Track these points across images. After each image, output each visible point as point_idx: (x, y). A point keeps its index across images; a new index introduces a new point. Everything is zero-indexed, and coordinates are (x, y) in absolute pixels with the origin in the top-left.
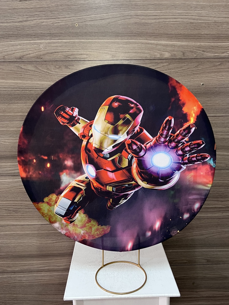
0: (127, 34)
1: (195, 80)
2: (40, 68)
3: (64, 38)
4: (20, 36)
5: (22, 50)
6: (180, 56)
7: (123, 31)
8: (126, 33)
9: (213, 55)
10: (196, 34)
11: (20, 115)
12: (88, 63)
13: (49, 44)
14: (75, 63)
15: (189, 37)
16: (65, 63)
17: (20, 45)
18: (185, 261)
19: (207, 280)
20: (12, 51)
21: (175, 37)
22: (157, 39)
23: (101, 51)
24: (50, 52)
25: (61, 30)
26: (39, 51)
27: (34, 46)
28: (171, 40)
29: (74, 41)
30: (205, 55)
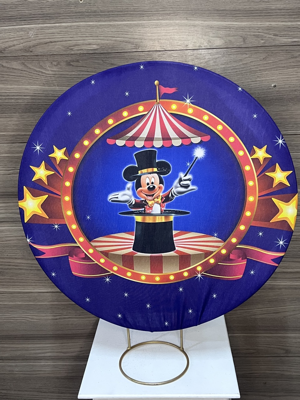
1: (263, 80)
2: (30, 66)
3: (64, 20)
5: (3, 40)
6: (238, 44)
7: (151, 8)
8: (155, 11)
9: (290, 40)
10: (264, 9)
11: (3, 135)
13: (41, 30)
14: (81, 57)
15: (252, 15)
16: (65, 58)
17: (1, 33)
18: (252, 351)
19: (286, 379)
21: (231, 14)
23: (119, 38)
24: (43, 42)
25: (58, 8)
26: (28, 41)
27: (19, 34)
28: (225, 19)
29: (77, 25)
30: (278, 41)
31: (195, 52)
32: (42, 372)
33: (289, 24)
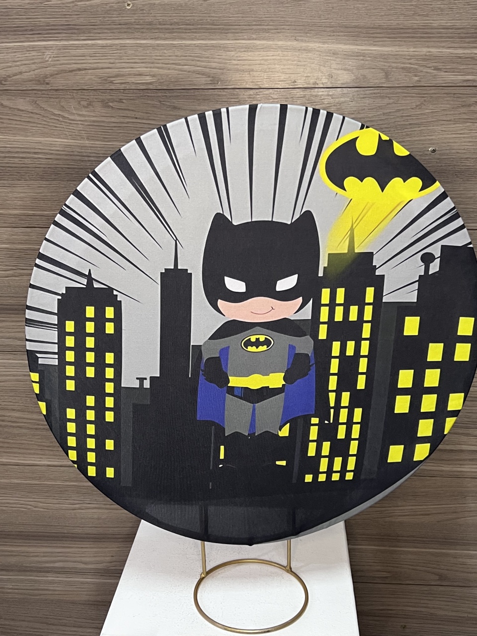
0: (248, 27)
1: (415, 141)
2: (45, 106)
3: (100, 35)
5: (4, 65)
6: (376, 81)
7: (240, 20)
8: (245, 25)
9: (460, 78)
10: (419, 27)
13: (65, 49)
14: (127, 95)
15: (398, 35)
16: (101, 96)
17: (1, 53)
18: (385, 574)
19: (437, 622)
21: (366, 33)
22: (319, 38)
23: (187, 67)
24: (67, 69)
25: (93, 16)
26: (43, 67)
27: (29, 54)
28: (356, 41)
29: (122, 44)
30: (441, 79)
31: (307, 92)
32: (50, 592)
33: (460, 51)
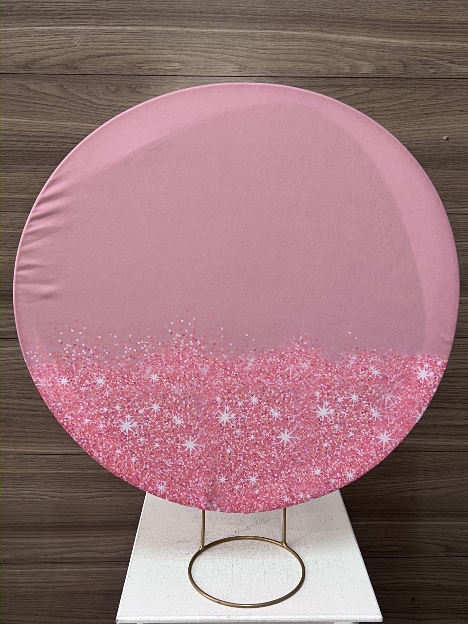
0: (274, 18)
1: (430, 129)
2: (72, 90)
3: (130, 21)
4: (27, 15)
5: (32, 48)
6: (396, 72)
7: (267, 11)
8: (272, 16)
10: (436, 22)
11: (22, 199)
12: (182, 81)
13: (94, 34)
14: (154, 81)
15: (419, 29)
16: (129, 81)
17: (28, 37)
18: (396, 548)
19: (444, 593)
20: (8, 48)
21: (387, 26)
22: (342, 30)
23: (215, 54)
24: (96, 54)
25: (123, 2)
26: (71, 52)
27: (59, 39)
28: (377, 33)
29: (152, 30)
30: (455, 71)
32: (64, 584)
